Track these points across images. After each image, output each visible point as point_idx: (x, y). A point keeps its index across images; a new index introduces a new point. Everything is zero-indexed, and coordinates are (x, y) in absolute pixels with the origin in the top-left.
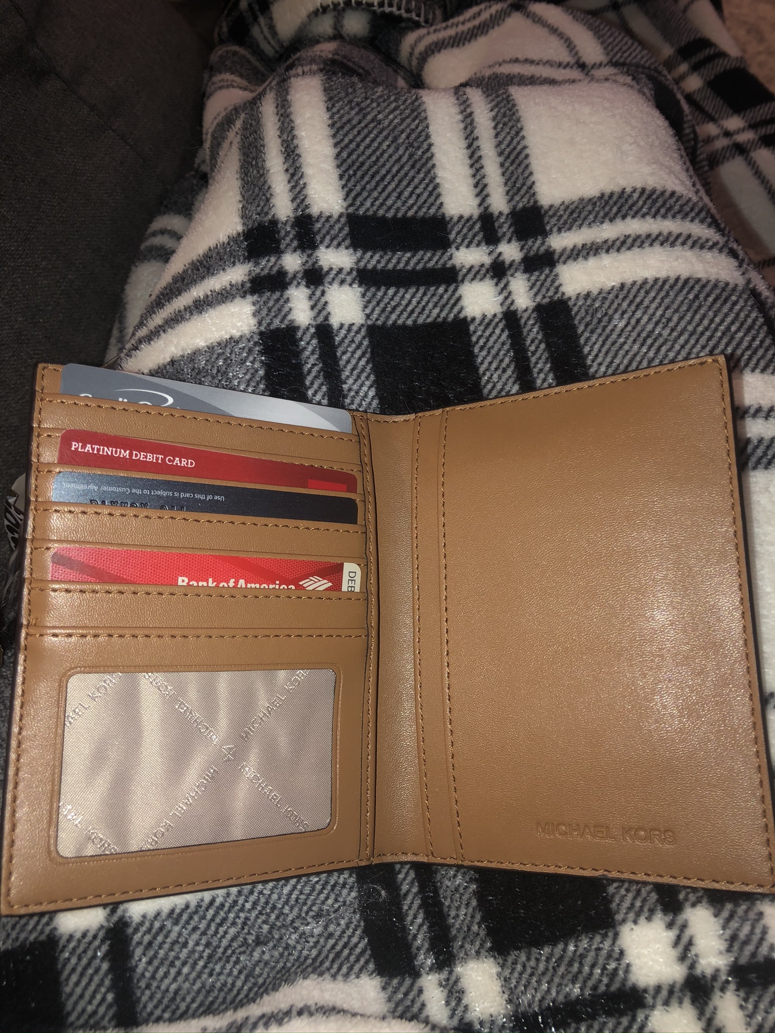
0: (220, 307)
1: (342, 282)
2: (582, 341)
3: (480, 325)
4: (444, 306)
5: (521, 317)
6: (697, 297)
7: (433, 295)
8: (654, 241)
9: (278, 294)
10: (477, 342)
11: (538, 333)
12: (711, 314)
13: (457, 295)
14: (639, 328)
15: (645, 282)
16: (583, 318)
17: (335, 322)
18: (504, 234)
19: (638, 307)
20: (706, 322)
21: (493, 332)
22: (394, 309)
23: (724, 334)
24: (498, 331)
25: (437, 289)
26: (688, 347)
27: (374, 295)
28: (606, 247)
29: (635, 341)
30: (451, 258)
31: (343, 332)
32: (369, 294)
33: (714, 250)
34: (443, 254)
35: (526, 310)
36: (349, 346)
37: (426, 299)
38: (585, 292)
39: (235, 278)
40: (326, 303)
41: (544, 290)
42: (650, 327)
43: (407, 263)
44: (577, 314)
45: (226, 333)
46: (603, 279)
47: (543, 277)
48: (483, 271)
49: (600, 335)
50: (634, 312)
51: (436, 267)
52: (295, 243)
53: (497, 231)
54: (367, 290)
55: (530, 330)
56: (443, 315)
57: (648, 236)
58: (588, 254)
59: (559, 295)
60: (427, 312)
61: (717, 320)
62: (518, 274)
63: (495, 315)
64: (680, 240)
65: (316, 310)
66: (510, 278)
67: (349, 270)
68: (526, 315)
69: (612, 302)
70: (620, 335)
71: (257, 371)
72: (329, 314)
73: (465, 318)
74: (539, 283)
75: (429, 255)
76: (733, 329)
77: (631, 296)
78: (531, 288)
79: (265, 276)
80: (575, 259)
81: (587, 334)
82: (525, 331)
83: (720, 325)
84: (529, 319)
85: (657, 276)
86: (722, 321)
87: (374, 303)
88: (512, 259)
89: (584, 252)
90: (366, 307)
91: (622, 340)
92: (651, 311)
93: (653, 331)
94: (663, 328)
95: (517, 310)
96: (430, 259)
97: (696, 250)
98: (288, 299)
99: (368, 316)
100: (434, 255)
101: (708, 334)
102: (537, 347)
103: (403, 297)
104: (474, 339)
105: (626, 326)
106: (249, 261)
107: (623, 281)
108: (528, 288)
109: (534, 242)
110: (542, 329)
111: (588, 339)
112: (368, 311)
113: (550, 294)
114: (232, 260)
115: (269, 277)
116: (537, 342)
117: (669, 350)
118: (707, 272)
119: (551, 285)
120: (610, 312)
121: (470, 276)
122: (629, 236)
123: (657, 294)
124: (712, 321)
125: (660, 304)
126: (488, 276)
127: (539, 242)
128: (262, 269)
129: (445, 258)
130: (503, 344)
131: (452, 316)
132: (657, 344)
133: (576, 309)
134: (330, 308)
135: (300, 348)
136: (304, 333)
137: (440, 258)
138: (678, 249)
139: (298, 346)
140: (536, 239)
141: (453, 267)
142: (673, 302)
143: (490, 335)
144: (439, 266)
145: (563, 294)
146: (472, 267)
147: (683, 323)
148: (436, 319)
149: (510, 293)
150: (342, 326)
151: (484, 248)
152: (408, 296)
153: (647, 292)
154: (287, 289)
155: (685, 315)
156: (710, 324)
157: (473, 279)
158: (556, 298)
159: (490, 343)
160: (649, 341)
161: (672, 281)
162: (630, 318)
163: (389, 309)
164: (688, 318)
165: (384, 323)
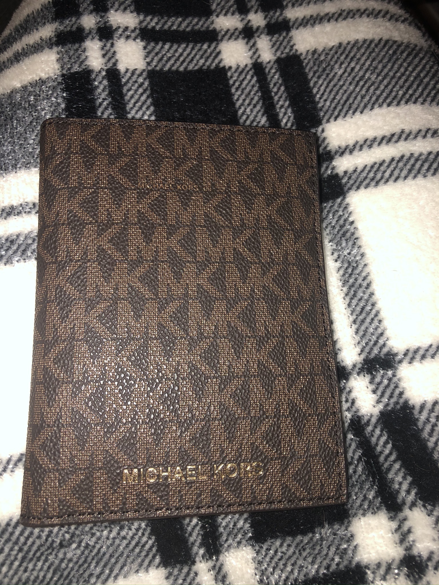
0: (33, 56)
1: (128, 37)
2: (312, 84)
3: (235, 72)
4: (208, 58)
5: (266, 67)
6: (395, 52)
7: (199, 50)
8: (362, 14)
9: (77, 45)
10: (233, 85)
11: (278, 79)
12: (405, 64)
13: (217, 50)
14: (353, 74)
15: (357, 42)
16: (311, 68)
17: (121, 67)
18: (252, 7)
19: (352, 59)
20: (402, 70)
21: (245, 78)
22: (169, 59)
23: (415, 78)
24: (249, 77)
25: (202, 46)
26: (390, 87)
27: (154, 48)
28: (327, 18)
29: (350, 84)
30: (212, 23)
31: (129, 74)
32: (149, 47)
33: (406, 23)
34: (207, 20)
35: (269, 62)
36: (133, 85)
37: (194, 52)
38: (313, 49)
39: (45, 34)
40: (115, 52)
41: (282, 48)
42: (361, 73)
43: (179, 25)
44: (307, 64)
45: (36, 75)
46: (326, 40)
47: (281, 38)
48: (237, 33)
49: (325, 79)
50: (349, 63)
51: (201, 30)
52: (92, 7)
53: (247, 5)
54: (148, 44)
55: (273, 77)
56: (208, 63)
57: (358, 10)
58: (315, 22)
59: (294, 51)
60: (195, 62)
61: (410, 69)
62: (263, 36)
63: (246, 65)
64: (381, 14)
65: (107, 58)
66: (257, 39)
67: (133, 29)
68: (269, 66)
69: (333, 57)
70: (339, 80)
71: (59, 104)
72: (117, 61)
73: (224, 67)
74: (278, 43)
75: (196, 20)
76: (422, 75)
77: (347, 52)
78: (273, 46)
79: (67, 32)
80: (305, 26)
81: (315, 79)
82: (269, 77)
83: (412, 72)
84: (271, 68)
85: (366, 38)
86: (414, 69)
87: (153, 54)
88: (258, 25)
89: (312, 21)
90: (147, 56)
91: (341, 83)
92: (362, 61)
93: (364, 76)
94: (371, 74)
95: (262, 62)
96: (197, 24)
97: (393, 21)
98: (85, 49)
99: (148, 64)
100: (199, 20)
101: (404, 78)
102: (279, 89)
103: (176, 51)
104: (231, 82)
105: (344, 73)
106: (56, 21)
107: (340, 41)
108: (270, 47)
109: (275, 13)
110: (281, 76)
111: (316, 83)
112: (148, 60)
113: (287, 50)
114: (43, 21)
115: (70, 32)
116: (278, 85)
117: (376, 89)
118: (401, 37)
119: (287, 44)
120: (332, 63)
121: (227, 37)
122: (344, 11)
123: (366, 50)
124: (406, 70)
125: (368, 58)
126: (241, 37)
127: (278, 14)
128: (65, 27)
129: (208, 22)
130: (253, 86)
131: (214, 65)
132: (367, 86)
133: (306, 61)
134: (118, 56)
135: (94, 86)
136: (97, 75)
137: (204, 23)
138: (380, 20)
139: (92, 85)
140: (276, 11)
141: (214, 30)
142: (378, 55)
143: (243, 80)
144: (204, 29)
145: (297, 51)
146: (228, 30)
147: (386, 70)
148: (202, 66)
149: (257, 50)
150: (127, 70)
151: (237, 16)
152: (180, 50)
153: (359, 49)
154: (84, 41)
155: (387, 65)
156: (405, 71)
157: (229, 39)
158: (291, 54)
159: (243, 86)
160: (361, 83)
161: (376, 41)
162: (346, 68)
163: (165, 59)
164: (389, 67)
165: (161, 69)
